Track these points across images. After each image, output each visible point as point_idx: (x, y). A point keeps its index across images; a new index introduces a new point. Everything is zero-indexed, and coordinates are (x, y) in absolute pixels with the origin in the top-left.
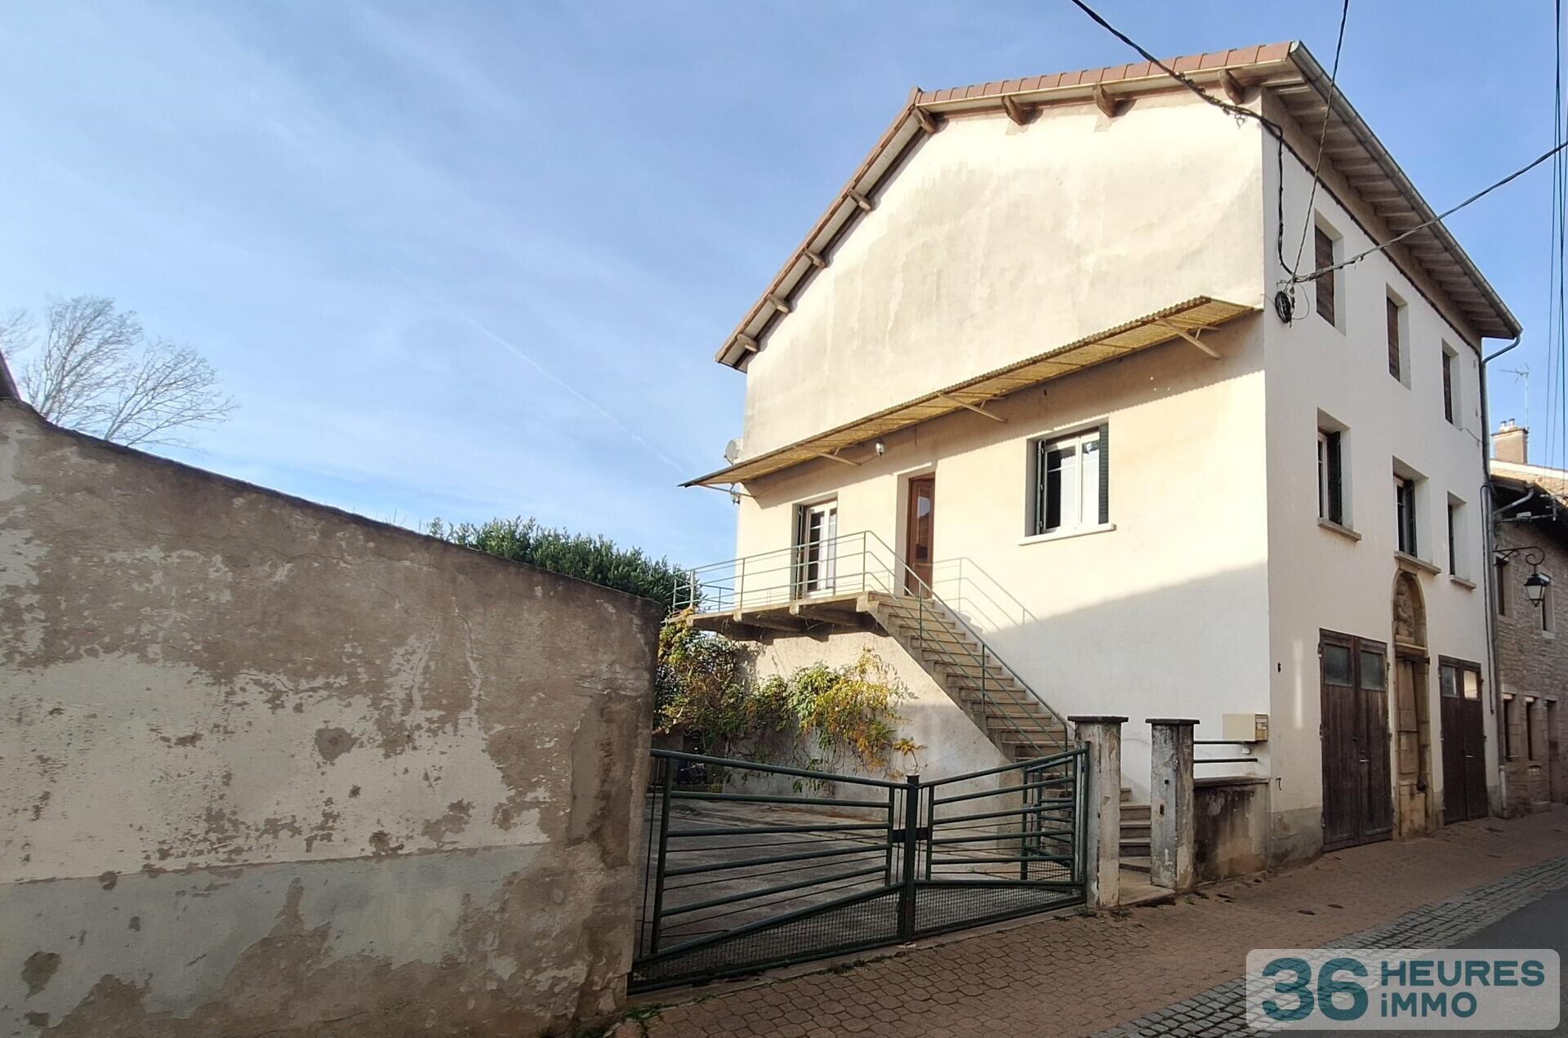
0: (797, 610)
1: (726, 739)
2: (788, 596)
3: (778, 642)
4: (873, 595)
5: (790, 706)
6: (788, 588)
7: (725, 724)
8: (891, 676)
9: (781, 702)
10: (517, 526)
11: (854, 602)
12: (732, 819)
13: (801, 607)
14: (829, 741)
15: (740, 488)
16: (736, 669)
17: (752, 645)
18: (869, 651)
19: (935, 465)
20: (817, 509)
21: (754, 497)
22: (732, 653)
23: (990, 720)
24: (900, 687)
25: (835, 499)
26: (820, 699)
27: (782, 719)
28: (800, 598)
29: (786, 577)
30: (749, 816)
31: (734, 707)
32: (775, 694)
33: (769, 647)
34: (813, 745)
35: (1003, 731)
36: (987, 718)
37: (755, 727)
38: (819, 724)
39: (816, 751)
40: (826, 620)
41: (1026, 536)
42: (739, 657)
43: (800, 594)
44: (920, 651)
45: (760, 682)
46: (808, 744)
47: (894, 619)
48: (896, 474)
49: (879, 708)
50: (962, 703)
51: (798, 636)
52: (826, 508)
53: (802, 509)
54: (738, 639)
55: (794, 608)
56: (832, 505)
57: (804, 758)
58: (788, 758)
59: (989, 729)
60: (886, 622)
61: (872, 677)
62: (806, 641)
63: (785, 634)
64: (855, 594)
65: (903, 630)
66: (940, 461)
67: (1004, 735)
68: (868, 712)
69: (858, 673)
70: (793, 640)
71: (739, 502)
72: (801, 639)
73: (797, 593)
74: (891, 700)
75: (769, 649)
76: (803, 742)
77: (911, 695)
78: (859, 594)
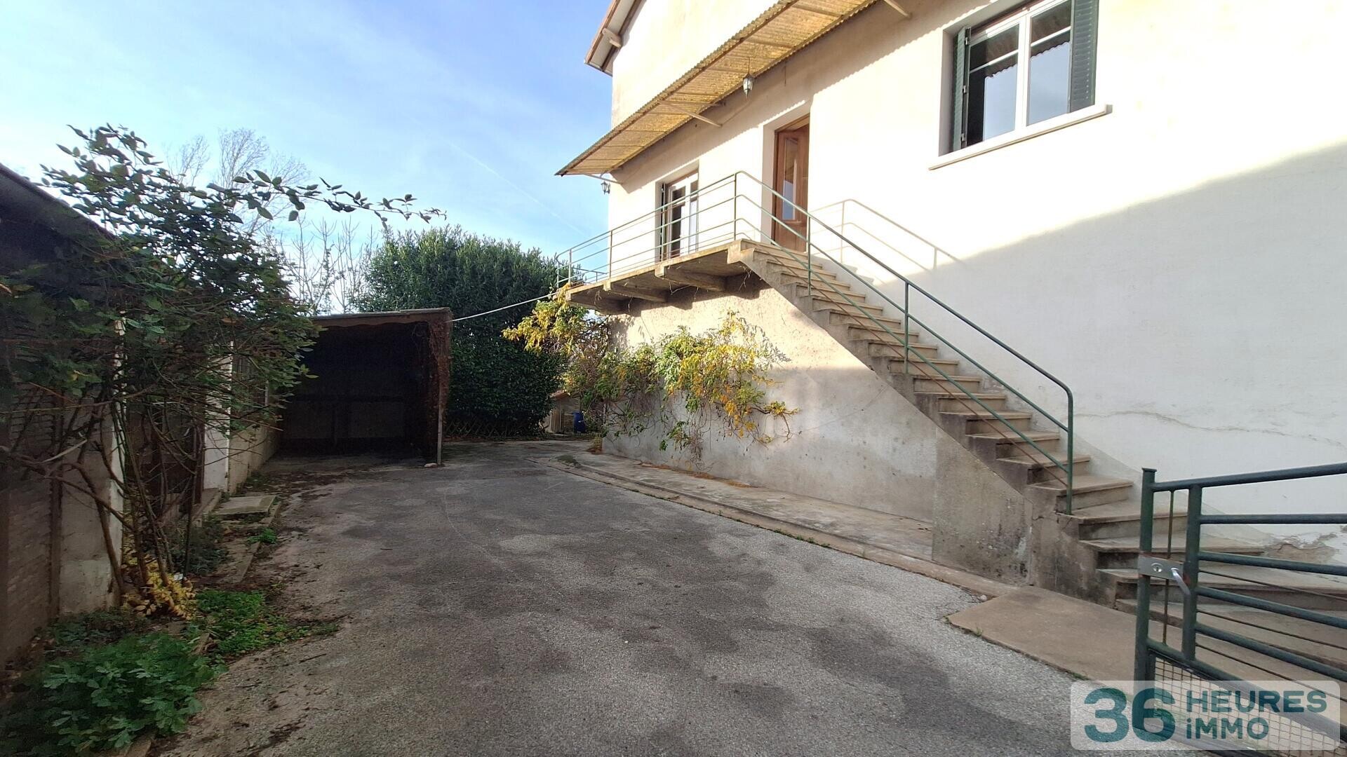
0: (662, 272)
1: (602, 400)
2: (654, 260)
3: (645, 313)
4: (746, 243)
5: (657, 370)
6: (654, 251)
7: (599, 387)
8: (759, 337)
9: (649, 367)
10: (446, 232)
11: (723, 254)
12: (606, 475)
13: (666, 267)
14: (696, 405)
15: (609, 176)
16: (610, 340)
17: (623, 317)
18: (733, 314)
19: (810, 102)
20: (678, 186)
21: (622, 184)
22: (607, 326)
23: (918, 383)
24: (769, 349)
25: (696, 171)
26: (685, 363)
27: (649, 382)
28: (664, 260)
29: (650, 242)
30: (623, 474)
31: (607, 372)
32: (643, 360)
33: (637, 318)
34: (679, 408)
35: (942, 398)
36: (915, 379)
37: (626, 390)
38: (685, 387)
39: (682, 414)
40: (690, 284)
41: (941, 154)
42: (611, 329)
43: (665, 256)
44: (810, 300)
45: (630, 350)
46: (674, 407)
47: (772, 266)
48: (761, 126)
49: (746, 373)
50: (874, 361)
51: (663, 306)
52: (686, 183)
53: (664, 187)
54: (611, 312)
55: (659, 269)
56: (693, 178)
57: (671, 419)
58: (656, 420)
59: (918, 396)
60: (764, 271)
61: (738, 339)
62: (671, 311)
63: (651, 305)
64: (725, 245)
65: (786, 278)
66: (816, 96)
67: (942, 403)
68: (733, 375)
69: (722, 337)
70: (659, 310)
71: (609, 192)
72: (665, 308)
73: (661, 255)
74: (759, 362)
75: (638, 321)
76: (670, 405)
77: (783, 358)
78: (731, 244)
